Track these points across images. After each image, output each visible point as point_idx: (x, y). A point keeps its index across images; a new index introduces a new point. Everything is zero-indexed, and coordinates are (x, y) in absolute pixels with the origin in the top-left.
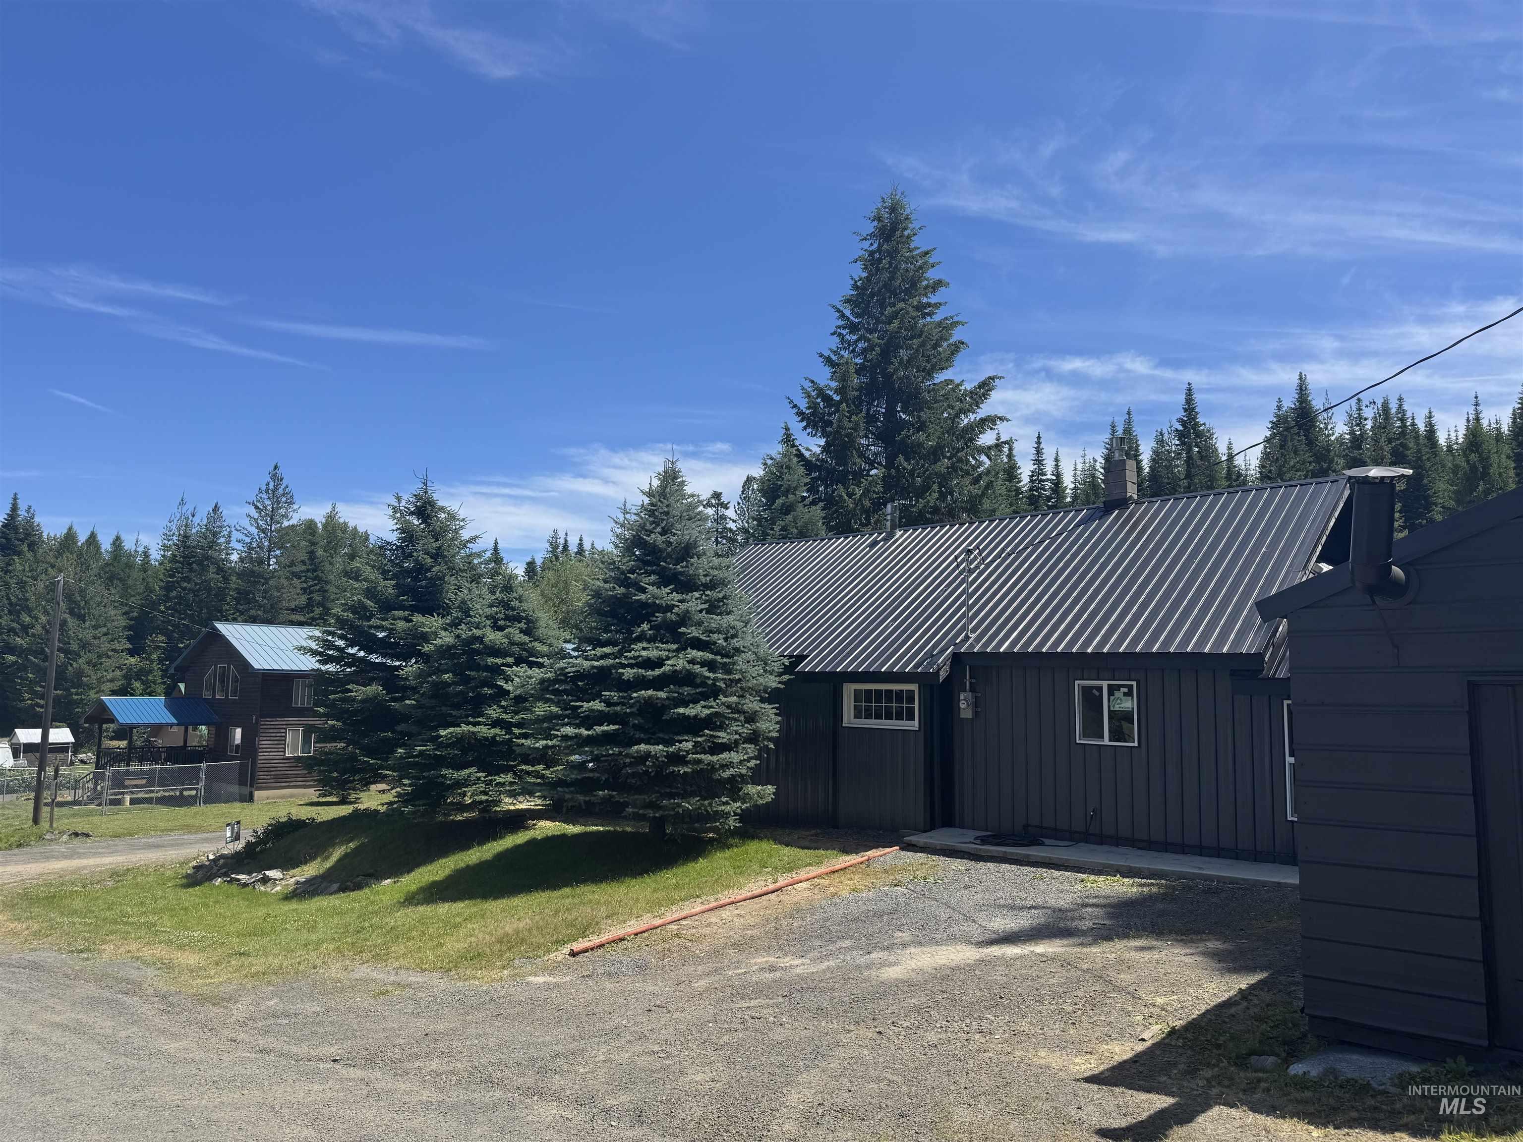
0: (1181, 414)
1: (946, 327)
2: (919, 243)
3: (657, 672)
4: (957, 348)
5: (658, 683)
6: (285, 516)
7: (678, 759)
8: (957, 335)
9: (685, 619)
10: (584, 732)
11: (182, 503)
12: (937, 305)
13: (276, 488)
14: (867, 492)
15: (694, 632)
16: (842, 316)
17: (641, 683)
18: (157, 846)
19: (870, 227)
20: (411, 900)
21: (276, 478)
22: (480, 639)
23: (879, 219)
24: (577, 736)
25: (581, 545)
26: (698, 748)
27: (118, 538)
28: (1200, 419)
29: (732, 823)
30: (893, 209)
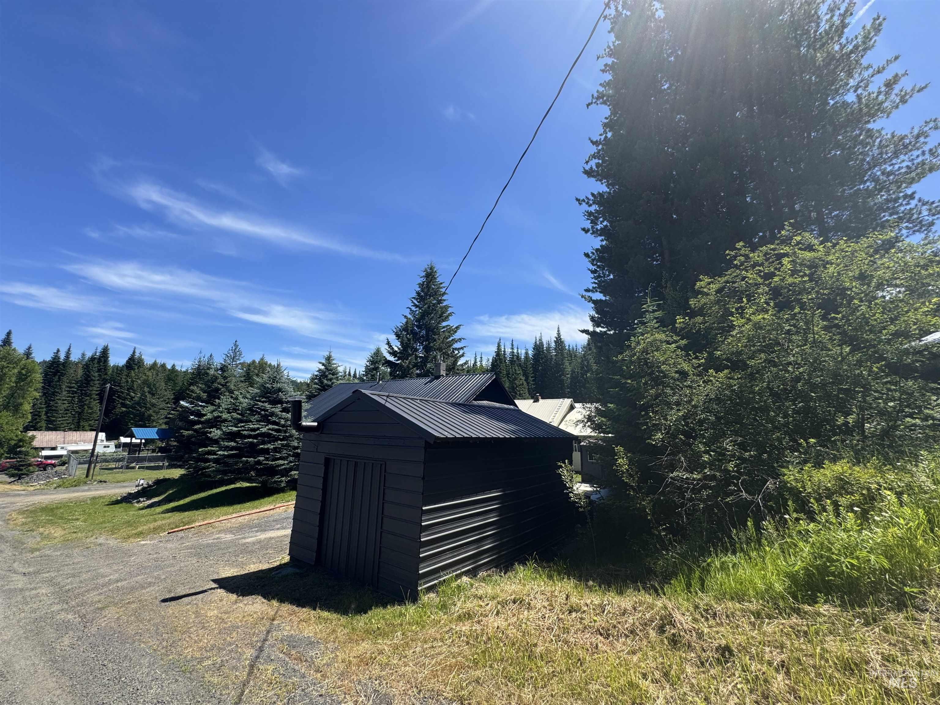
0: (556, 335)
1: (447, 307)
2: (439, 280)
3: (257, 432)
4: (450, 314)
5: (255, 437)
6: (238, 359)
7: (259, 462)
8: (450, 310)
9: (272, 414)
10: (226, 453)
11: (201, 352)
12: (444, 300)
13: (235, 349)
14: (410, 363)
15: (274, 419)
16: (413, 302)
17: (249, 437)
18: (124, 487)
19: (424, 274)
20: (164, 512)
21: (236, 345)
22: (220, 417)
23: (426, 271)
24: (224, 455)
25: (349, 372)
26: (267, 459)
27: (174, 365)
28: (562, 337)
29: (283, 485)
30: (431, 269)
